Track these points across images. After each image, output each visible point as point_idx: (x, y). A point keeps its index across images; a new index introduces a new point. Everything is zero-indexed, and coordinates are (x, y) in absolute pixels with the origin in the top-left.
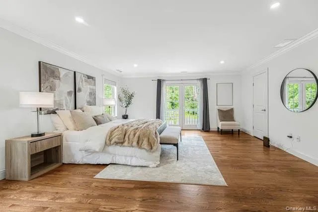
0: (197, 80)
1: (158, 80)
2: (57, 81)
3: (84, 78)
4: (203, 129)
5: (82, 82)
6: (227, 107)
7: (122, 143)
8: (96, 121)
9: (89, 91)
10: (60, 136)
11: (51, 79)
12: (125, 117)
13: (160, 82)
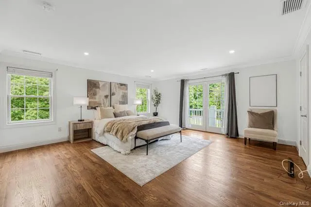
0: (222, 75)
1: (182, 80)
2: (97, 90)
3: (117, 86)
4: (227, 134)
5: (116, 89)
6: (267, 108)
7: (110, 132)
8: (115, 115)
9: (121, 94)
10: (91, 123)
11: (94, 89)
12: (156, 114)
13: (183, 82)
